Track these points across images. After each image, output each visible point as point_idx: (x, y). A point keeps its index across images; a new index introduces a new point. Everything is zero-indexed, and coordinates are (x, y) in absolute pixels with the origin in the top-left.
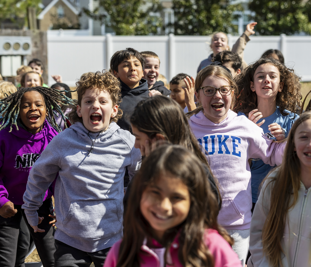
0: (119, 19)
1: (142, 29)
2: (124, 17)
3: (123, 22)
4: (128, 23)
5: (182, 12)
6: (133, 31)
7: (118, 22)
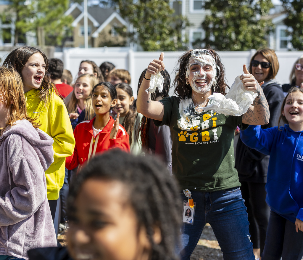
0: (146, 35)
1: (168, 46)
2: (152, 34)
3: (150, 39)
4: (155, 40)
5: (211, 28)
6: (158, 47)
7: (145, 39)
